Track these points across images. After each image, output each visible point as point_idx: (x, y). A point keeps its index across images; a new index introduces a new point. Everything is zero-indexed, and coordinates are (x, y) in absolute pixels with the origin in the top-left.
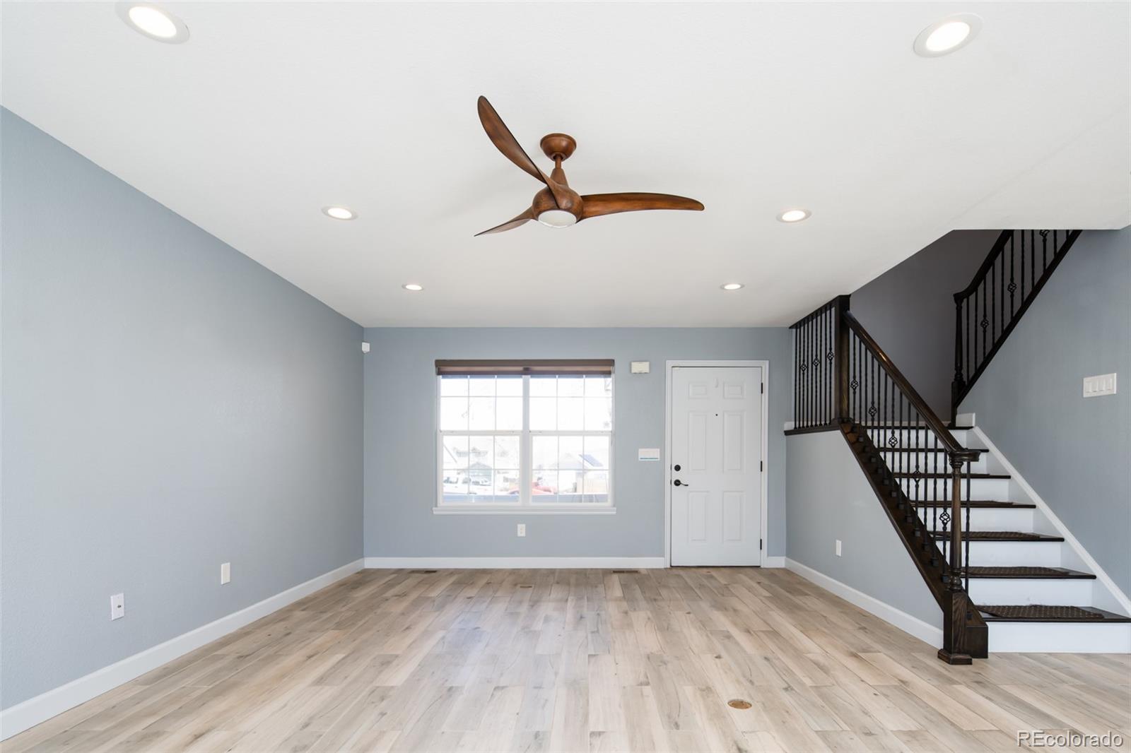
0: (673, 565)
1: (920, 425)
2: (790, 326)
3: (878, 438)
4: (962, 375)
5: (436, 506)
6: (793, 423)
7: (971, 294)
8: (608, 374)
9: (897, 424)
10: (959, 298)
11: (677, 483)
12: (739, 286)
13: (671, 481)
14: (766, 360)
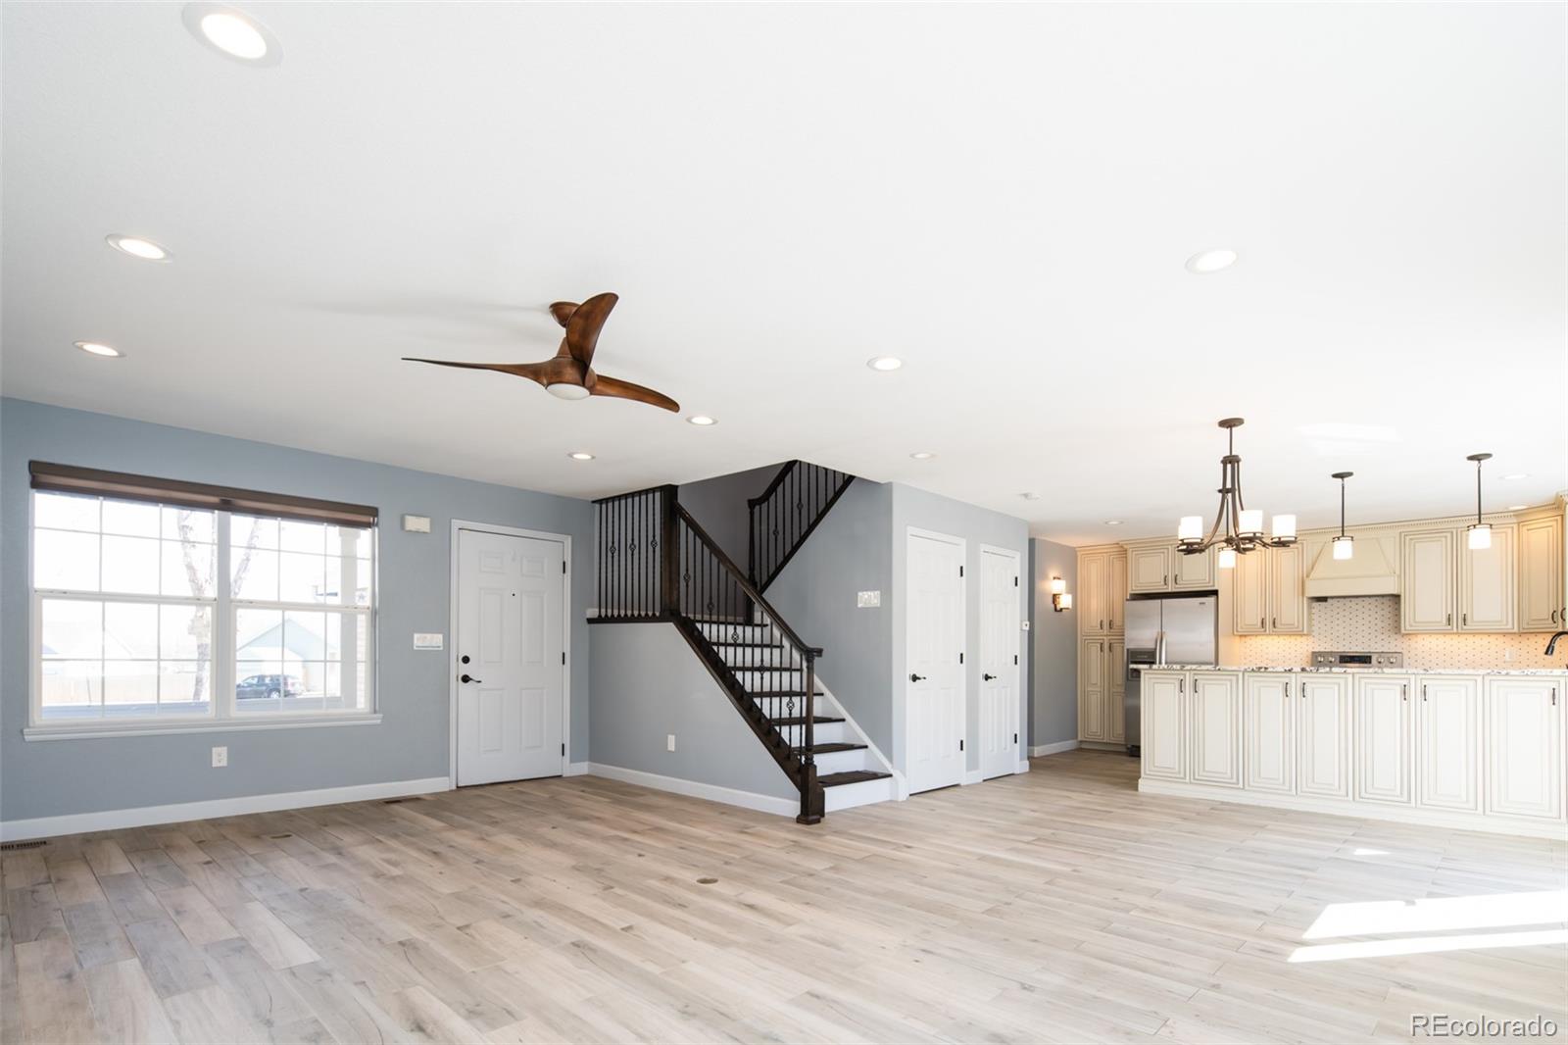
0: (460, 785)
1: (729, 621)
2: (594, 499)
3: (710, 631)
4: (754, 575)
5: (28, 725)
6: (597, 610)
7: (764, 502)
9: (714, 618)
10: (752, 504)
11: (466, 679)
12: (589, 457)
13: (458, 676)
14: (569, 534)
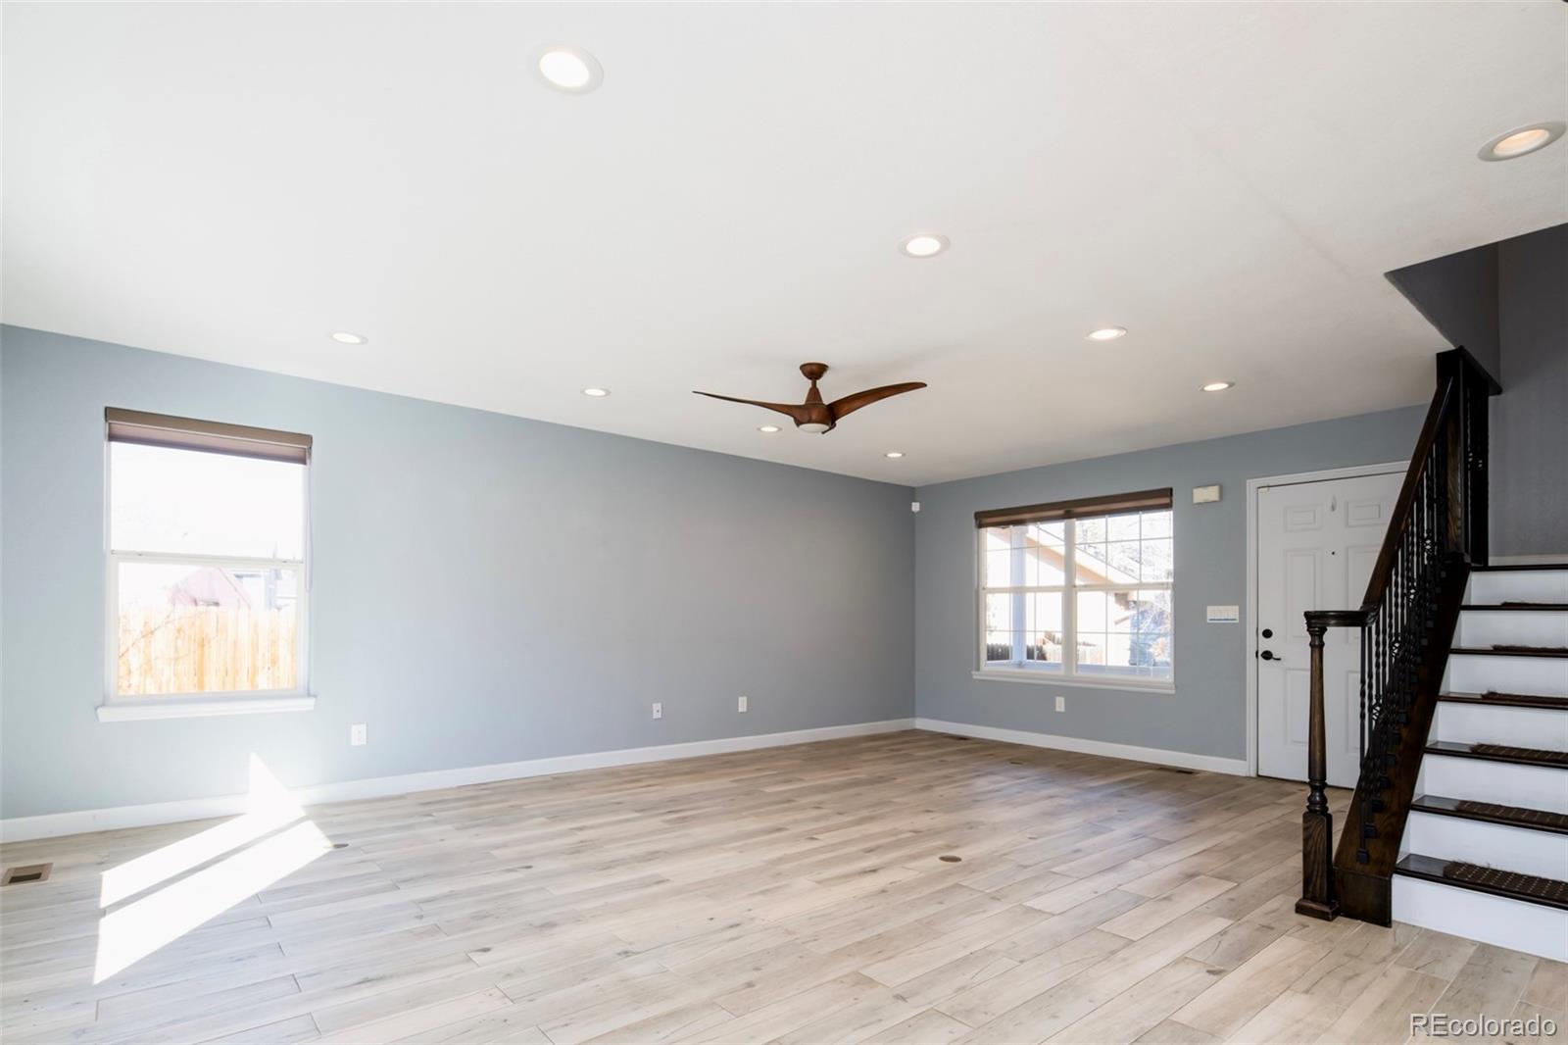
0: (1260, 773)
5: (978, 669)
8: (1167, 506)
11: (1267, 655)
12: (1226, 386)
13: (1257, 653)
